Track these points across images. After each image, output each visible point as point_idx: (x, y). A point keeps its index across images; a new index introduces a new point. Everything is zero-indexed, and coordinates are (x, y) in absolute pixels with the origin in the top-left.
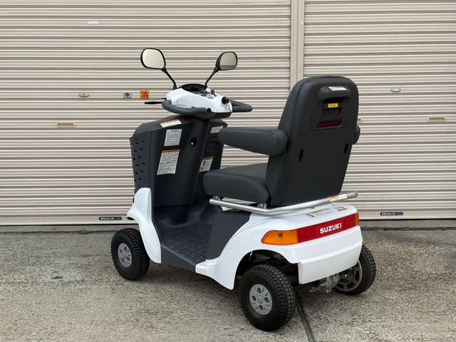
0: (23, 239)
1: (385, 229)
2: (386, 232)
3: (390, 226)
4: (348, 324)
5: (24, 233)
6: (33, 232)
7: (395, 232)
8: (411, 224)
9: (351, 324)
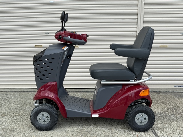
3: (179, 91)
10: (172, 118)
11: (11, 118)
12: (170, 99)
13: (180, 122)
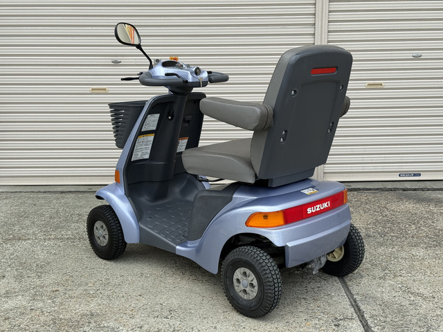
0: (63, 197)
1: (404, 190)
2: (405, 192)
3: (409, 187)
4: (380, 278)
5: (62, 192)
6: (70, 192)
7: (414, 192)
8: (429, 185)
9: (383, 278)
10: (378, 240)
11: (39, 242)
12: (383, 202)
13: (392, 248)
